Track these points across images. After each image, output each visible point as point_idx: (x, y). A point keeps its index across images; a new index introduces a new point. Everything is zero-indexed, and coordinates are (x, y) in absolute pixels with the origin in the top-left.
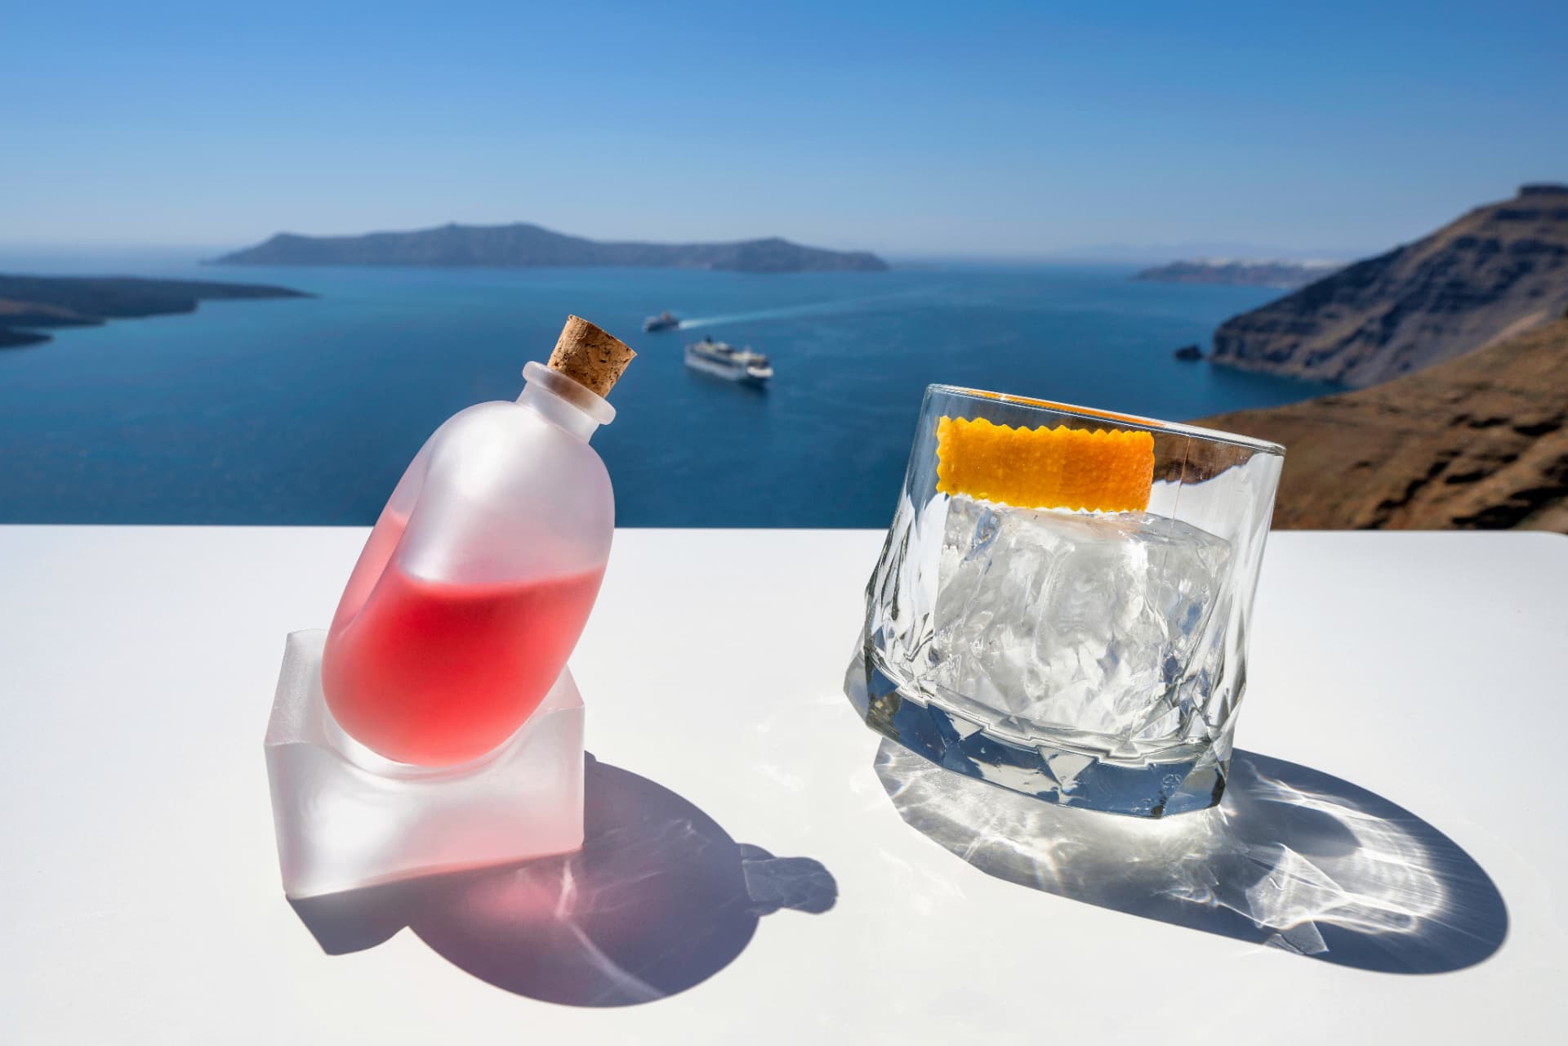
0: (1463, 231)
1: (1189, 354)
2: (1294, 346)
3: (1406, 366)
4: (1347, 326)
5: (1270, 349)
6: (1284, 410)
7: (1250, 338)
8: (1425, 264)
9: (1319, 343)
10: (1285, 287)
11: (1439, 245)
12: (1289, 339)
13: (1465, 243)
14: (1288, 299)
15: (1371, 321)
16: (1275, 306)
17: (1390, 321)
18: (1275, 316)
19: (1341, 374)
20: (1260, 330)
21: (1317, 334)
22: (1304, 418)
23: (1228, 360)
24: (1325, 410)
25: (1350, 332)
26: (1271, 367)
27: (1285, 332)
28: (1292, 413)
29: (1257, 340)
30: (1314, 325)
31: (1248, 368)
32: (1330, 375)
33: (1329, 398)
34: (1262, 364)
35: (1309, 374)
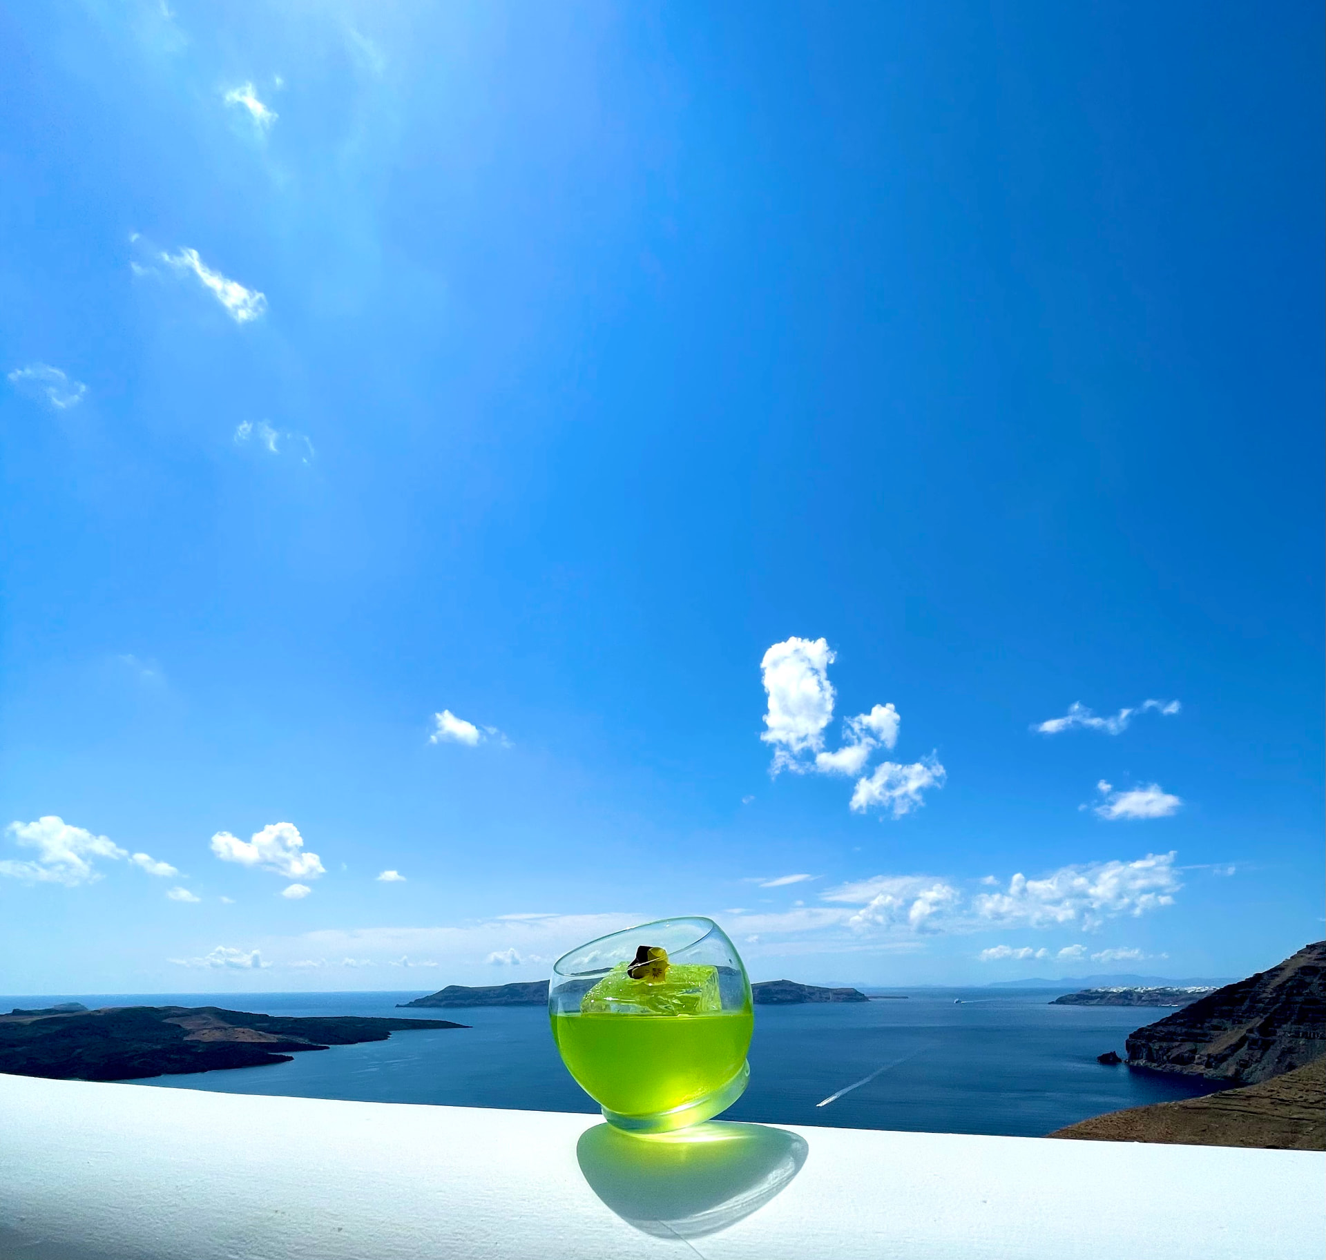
0: (1303, 962)
1: (1109, 1060)
2: (1194, 1051)
3: (1291, 1067)
4: (1232, 1036)
5: (1174, 1053)
6: (1190, 1102)
7: (1155, 1045)
8: (1281, 987)
10: (1174, 1006)
11: (1288, 973)
12: (1188, 1046)
13: (1306, 970)
14: (1177, 1016)
15: (1250, 1031)
17: (1266, 1029)
18: (1172, 1029)
19: (1237, 1072)
20: (1161, 1039)
21: (1210, 1042)
22: (1210, 1108)
23: (1142, 1062)
24: (1225, 1102)
25: (1234, 1040)
26: (1178, 1067)
27: (1183, 1041)
28: (1198, 1105)
29: (1161, 1047)
30: (1205, 1035)
31: (1159, 1069)
32: (1230, 1074)
33: (1226, 1092)
34: (1169, 1065)
35: (1210, 1073)
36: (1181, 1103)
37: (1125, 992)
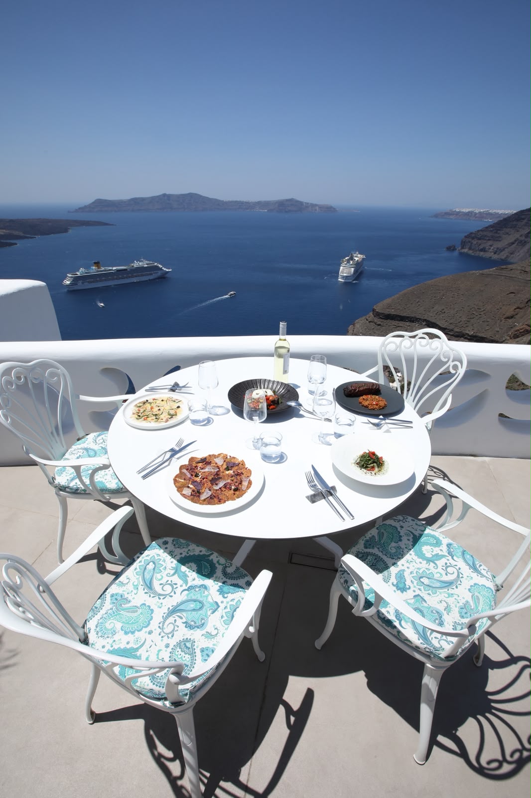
1: (451, 249)
2: (491, 246)
4: (512, 238)
5: (482, 246)
6: (486, 271)
7: (475, 242)
9: (499, 245)
10: (490, 221)
12: (489, 243)
14: (491, 226)
15: (521, 236)
16: (486, 229)
18: (485, 233)
19: (507, 257)
20: (479, 239)
21: (500, 241)
22: (493, 275)
23: (466, 250)
24: (501, 271)
25: (513, 240)
26: (482, 253)
27: (489, 240)
28: (488, 273)
29: (477, 243)
30: (500, 237)
31: (473, 254)
32: (503, 258)
33: (502, 267)
34: (478, 252)
35: (495, 257)
36: (481, 272)
37: (469, 212)
